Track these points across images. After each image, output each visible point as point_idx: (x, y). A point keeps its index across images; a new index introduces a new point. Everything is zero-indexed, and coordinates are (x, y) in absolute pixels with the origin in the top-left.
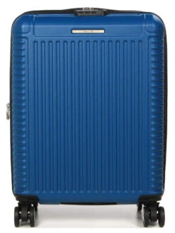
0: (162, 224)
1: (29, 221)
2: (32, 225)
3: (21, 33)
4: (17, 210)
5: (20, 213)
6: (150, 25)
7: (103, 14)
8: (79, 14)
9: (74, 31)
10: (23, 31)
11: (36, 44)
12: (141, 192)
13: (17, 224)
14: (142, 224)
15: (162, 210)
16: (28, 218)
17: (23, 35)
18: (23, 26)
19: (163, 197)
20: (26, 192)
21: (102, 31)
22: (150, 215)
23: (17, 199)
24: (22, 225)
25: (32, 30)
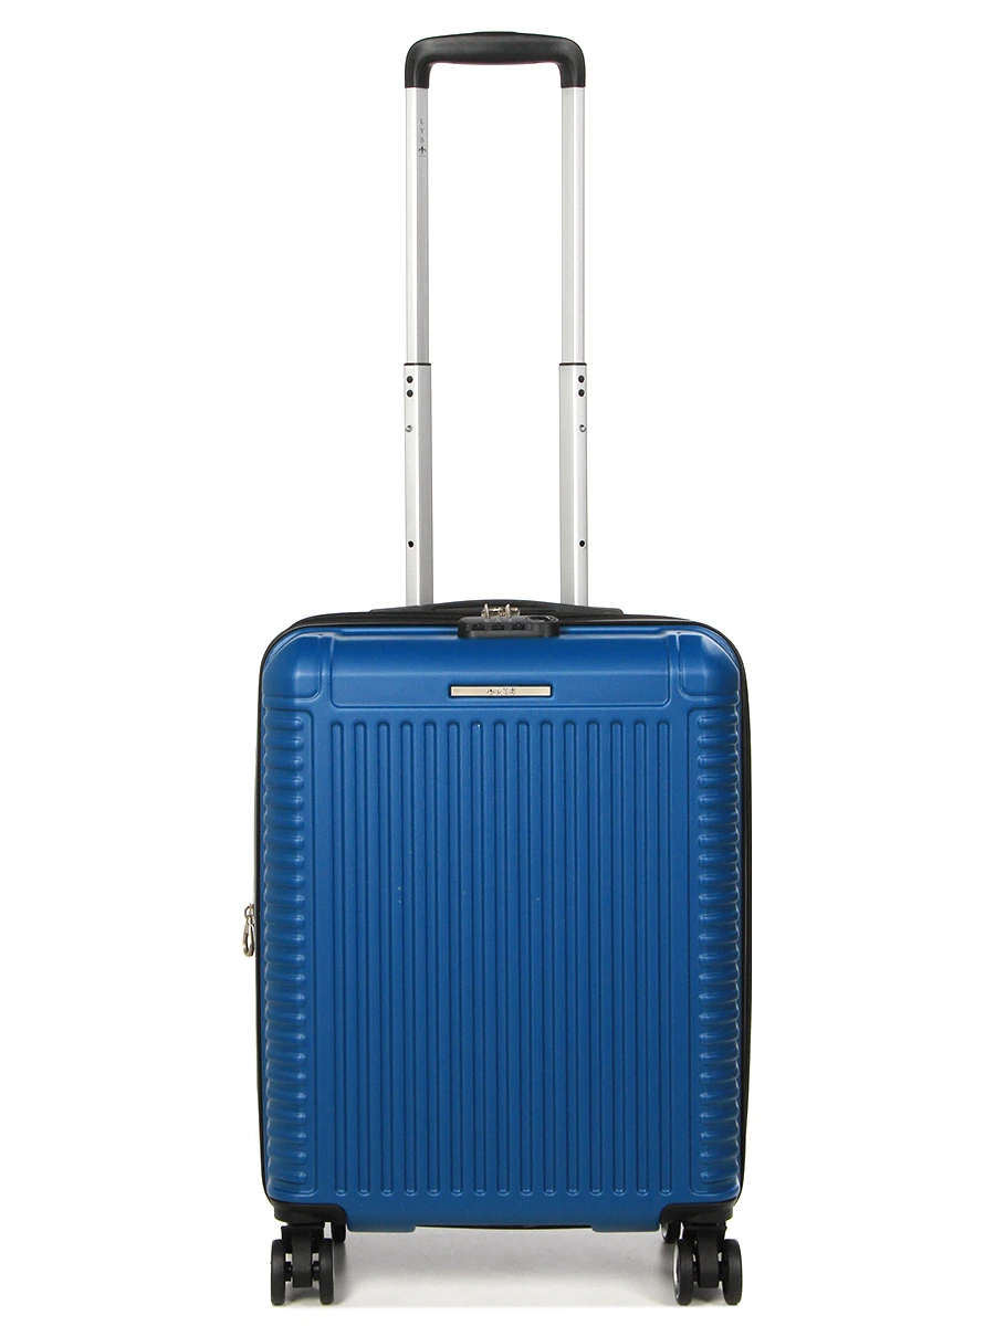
0: (733, 1295)
1: (316, 1284)
2: (327, 1297)
3: (294, 696)
4: (279, 1248)
5: (289, 1257)
6: (695, 672)
7: (547, 634)
8: (473, 634)
9: (455, 691)
10: (297, 689)
11: (337, 729)
12: (667, 1193)
13: (278, 1297)
14: (673, 1297)
15: (732, 1249)
16: (314, 1275)
17: (298, 701)
18: (298, 674)
19: (737, 1209)
20: (305, 1195)
21: (546, 691)
22: (697, 1265)
23: (279, 1216)
24: (295, 1298)
25: (324, 686)
